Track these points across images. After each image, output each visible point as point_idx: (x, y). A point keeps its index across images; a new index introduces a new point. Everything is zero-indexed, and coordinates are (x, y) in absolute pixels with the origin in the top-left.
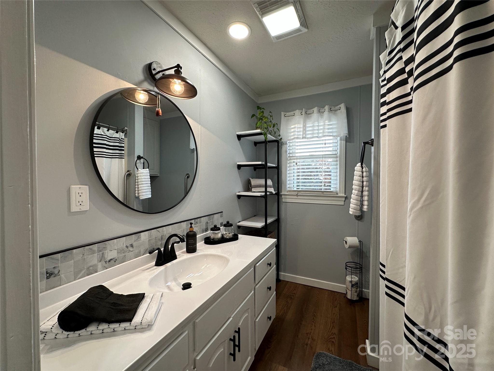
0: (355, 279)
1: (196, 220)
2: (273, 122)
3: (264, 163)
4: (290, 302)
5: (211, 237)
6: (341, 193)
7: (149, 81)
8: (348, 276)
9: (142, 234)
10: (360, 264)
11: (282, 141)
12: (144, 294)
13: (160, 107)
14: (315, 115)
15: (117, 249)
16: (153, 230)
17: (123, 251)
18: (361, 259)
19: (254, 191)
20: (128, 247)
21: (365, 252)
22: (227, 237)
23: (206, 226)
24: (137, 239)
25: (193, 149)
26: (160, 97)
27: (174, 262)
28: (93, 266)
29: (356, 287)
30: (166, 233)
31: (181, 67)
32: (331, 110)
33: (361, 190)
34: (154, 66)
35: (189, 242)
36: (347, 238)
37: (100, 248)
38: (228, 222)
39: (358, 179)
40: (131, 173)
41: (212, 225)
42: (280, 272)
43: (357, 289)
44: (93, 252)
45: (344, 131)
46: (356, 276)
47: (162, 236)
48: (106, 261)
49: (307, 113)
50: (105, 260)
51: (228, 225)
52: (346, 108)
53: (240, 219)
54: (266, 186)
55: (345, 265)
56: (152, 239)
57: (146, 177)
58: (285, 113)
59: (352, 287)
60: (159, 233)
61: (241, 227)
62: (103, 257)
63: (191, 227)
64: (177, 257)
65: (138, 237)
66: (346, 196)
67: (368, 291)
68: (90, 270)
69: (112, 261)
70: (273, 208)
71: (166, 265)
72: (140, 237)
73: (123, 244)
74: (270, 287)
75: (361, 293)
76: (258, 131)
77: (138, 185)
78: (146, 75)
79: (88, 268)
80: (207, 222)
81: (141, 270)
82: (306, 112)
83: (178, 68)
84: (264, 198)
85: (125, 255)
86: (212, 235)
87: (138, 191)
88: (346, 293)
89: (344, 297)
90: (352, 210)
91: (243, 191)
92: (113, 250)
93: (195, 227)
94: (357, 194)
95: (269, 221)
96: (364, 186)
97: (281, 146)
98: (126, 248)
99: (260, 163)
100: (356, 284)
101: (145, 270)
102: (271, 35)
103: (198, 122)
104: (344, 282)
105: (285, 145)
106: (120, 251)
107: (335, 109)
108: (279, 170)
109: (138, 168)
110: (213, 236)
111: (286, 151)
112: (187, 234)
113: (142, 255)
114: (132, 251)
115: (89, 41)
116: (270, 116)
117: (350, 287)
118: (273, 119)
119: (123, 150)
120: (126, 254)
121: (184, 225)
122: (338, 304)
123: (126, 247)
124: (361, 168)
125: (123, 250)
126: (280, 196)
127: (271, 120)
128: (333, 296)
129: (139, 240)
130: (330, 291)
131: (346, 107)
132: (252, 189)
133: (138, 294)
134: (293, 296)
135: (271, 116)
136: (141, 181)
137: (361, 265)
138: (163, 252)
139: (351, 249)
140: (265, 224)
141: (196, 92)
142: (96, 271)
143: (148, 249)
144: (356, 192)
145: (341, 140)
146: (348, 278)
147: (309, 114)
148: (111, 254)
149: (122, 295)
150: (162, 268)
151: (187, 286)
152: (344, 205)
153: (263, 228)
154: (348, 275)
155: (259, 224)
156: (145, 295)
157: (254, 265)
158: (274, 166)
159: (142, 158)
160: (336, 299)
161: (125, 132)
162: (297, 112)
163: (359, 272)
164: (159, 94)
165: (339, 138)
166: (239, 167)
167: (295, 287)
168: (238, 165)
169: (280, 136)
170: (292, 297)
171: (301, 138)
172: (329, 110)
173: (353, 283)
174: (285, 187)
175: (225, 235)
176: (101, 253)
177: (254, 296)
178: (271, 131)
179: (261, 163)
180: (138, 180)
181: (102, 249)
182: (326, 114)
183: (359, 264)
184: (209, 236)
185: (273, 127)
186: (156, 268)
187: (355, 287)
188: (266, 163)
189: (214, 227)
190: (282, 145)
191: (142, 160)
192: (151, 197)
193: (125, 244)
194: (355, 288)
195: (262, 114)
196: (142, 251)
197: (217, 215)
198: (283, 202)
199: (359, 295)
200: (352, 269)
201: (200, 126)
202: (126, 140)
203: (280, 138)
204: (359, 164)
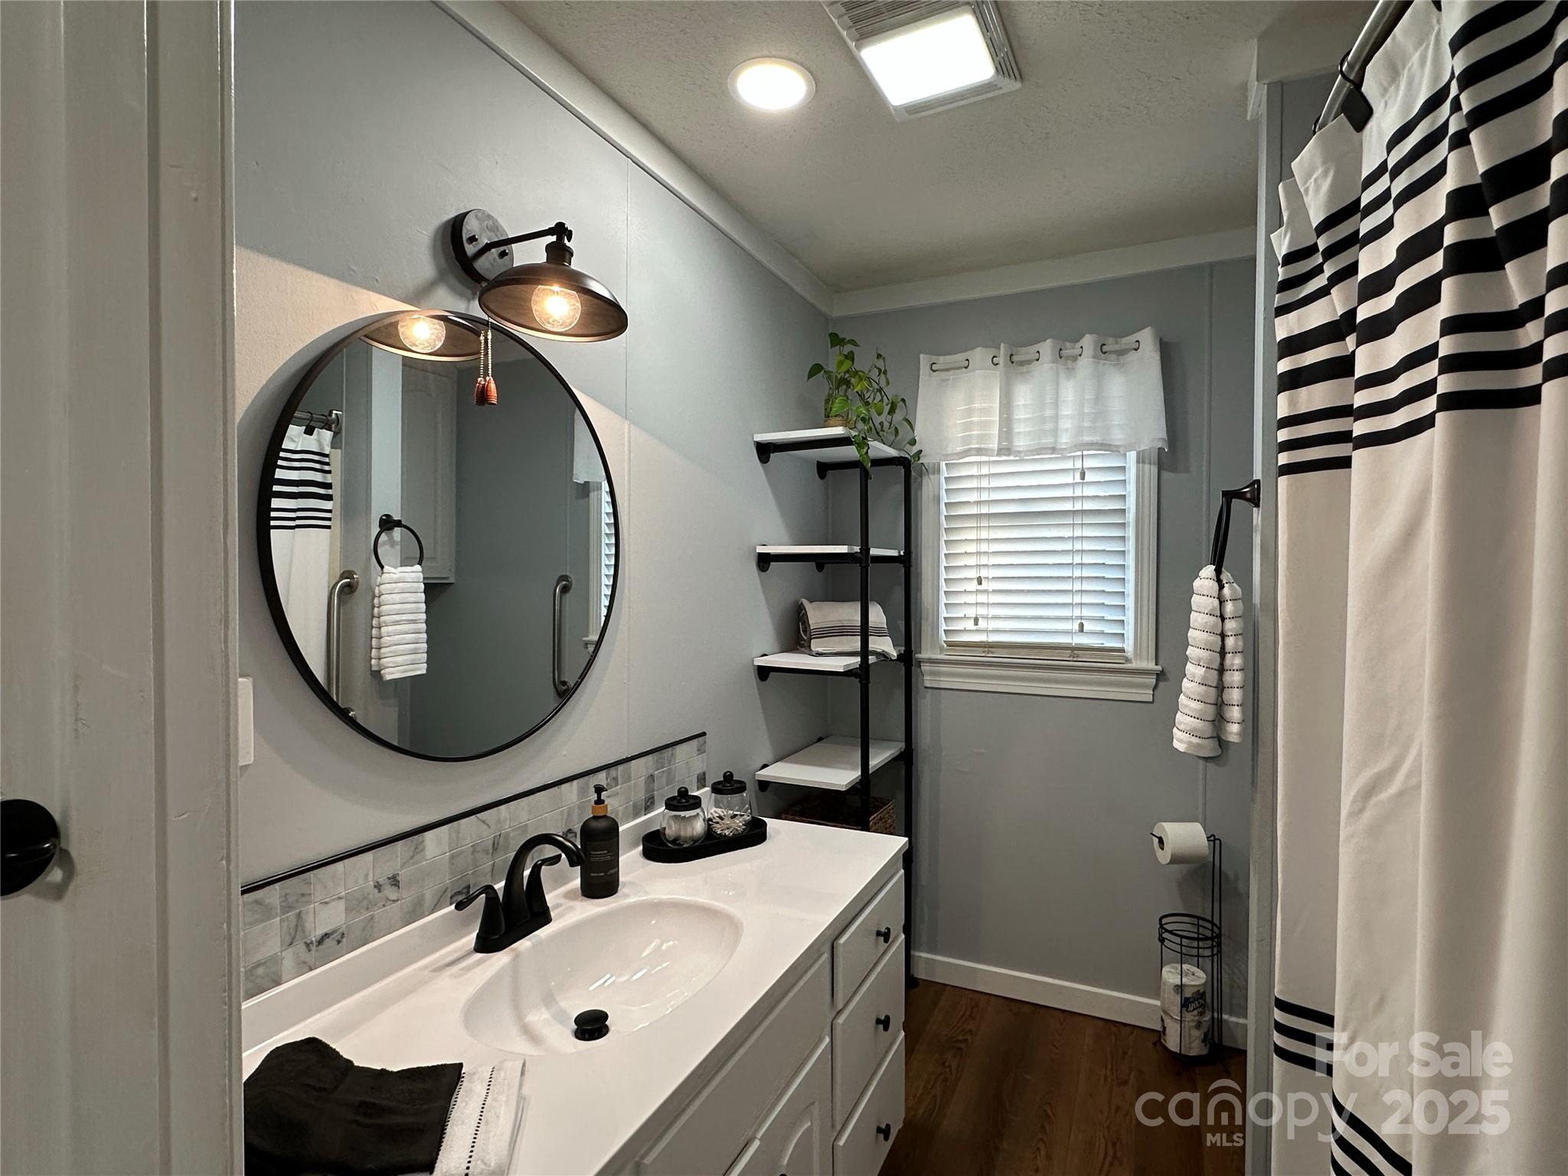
0: (1196, 977)
1: (613, 772)
2: (890, 392)
3: (857, 549)
4: (954, 1065)
5: (667, 831)
6: (1140, 659)
7: (454, 281)
8: (1169, 966)
9: (429, 835)
10: (1212, 922)
11: (920, 462)
12: (461, 1065)
13: (490, 372)
14: (1044, 369)
15: (346, 898)
16: (467, 819)
17: (365, 903)
18: (1217, 905)
19: (820, 650)
20: (381, 886)
21: (1231, 875)
22: (727, 832)
23: (646, 791)
24: (412, 857)
25: (583, 482)
26: (490, 337)
27: (543, 933)
28: (265, 963)
29: (1198, 1008)
30: (510, 827)
31: (571, 232)
32: (1105, 353)
33: (1216, 665)
34: (471, 227)
35: (592, 860)
36: (1165, 824)
37: (288, 897)
38: (728, 777)
39: (1206, 623)
40: (358, 582)
41: (667, 786)
42: (914, 950)
43: (1201, 1014)
44: (267, 912)
45: (1154, 433)
46: (1198, 968)
47: (495, 837)
48: (309, 942)
49: (1015, 358)
50: (305, 940)
51: (728, 786)
52: (1158, 342)
53: (768, 756)
54: (865, 631)
55: (1159, 926)
56: (461, 853)
57: (411, 597)
58: (934, 358)
59: (1184, 1009)
60: (485, 827)
61: (771, 784)
62: (300, 928)
63: (599, 801)
64: (553, 914)
65: (416, 848)
66: (1159, 668)
67: (1241, 1021)
68: (258, 977)
69: (328, 942)
70: (888, 713)
71: (514, 950)
72: (420, 848)
73: (366, 876)
74: (887, 1018)
75: (1216, 1033)
76: (838, 431)
77: (380, 628)
78: (443, 261)
79: (250, 972)
80: (652, 776)
81: (425, 967)
82: (1012, 355)
83: (560, 239)
84: (856, 678)
85: (372, 918)
86: (670, 827)
87: (380, 649)
88: (1159, 1028)
89: (1155, 1044)
90: (1185, 737)
91: (776, 651)
92: (334, 900)
93: (608, 797)
94: (1204, 677)
95: (876, 761)
96: (1227, 650)
97: (916, 479)
98: (376, 891)
99: (843, 549)
100: (1200, 995)
101: (440, 968)
102: (889, 102)
103: (616, 411)
104: (1155, 989)
105: (932, 477)
106: (355, 904)
107: (1116, 347)
108: (912, 569)
109: (380, 558)
110: (674, 829)
111: (938, 499)
112: (586, 830)
113: (427, 913)
114: (394, 901)
115: (254, 163)
116: (880, 370)
117: (1175, 1010)
118: (888, 383)
119: (329, 498)
120: (377, 912)
121: (571, 791)
122: (1133, 1074)
123: (375, 887)
124: (1216, 586)
125: (365, 898)
126: (913, 668)
127: (883, 384)
128: (1113, 1041)
129: (417, 857)
130: (1101, 1023)
131: (1161, 340)
132: (812, 641)
133: (438, 1066)
134: (966, 1040)
135: (883, 369)
136: (390, 611)
137: (1215, 927)
138: (501, 899)
139: (1182, 866)
140: (860, 773)
141: (625, 322)
142: (278, 980)
143: (447, 889)
144: (1200, 671)
145: (1140, 460)
146: (1170, 975)
147: (1022, 363)
148: (327, 917)
149: (383, 1072)
150: (500, 959)
151: (592, 1026)
152: (1152, 702)
153: (853, 789)
154: (1166, 965)
155: (840, 777)
156: (463, 1072)
157: (830, 942)
158: (894, 553)
159: (398, 524)
160: (1125, 1054)
161: (333, 426)
162: (979, 355)
163: (1210, 954)
164: (486, 324)
165: (1132, 456)
166: (764, 561)
167: (973, 1008)
168: (759, 553)
169: (913, 442)
170: (962, 1045)
171: (993, 450)
172: (1095, 349)
173: (1188, 994)
174: (933, 635)
175: (717, 823)
176: (291, 914)
177: (830, 1057)
178: (882, 427)
179: (846, 551)
180: (378, 607)
181: (297, 901)
182: (1085, 364)
183: (1208, 921)
184: (659, 828)
185: (888, 414)
186: (481, 959)
187: (1194, 1009)
188: (865, 549)
189: (676, 794)
190: (921, 476)
191: (397, 532)
192: (424, 672)
193: (371, 878)
194: (1195, 1012)
195: (848, 363)
196: (429, 897)
197: (685, 746)
198: (926, 687)
199: (1210, 1036)
200: (1185, 942)
201: (626, 426)
202: (336, 457)
203: (915, 449)
204: (1209, 570)
